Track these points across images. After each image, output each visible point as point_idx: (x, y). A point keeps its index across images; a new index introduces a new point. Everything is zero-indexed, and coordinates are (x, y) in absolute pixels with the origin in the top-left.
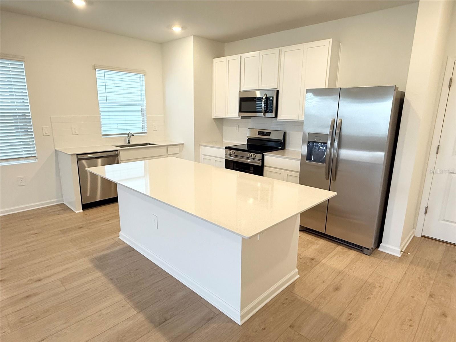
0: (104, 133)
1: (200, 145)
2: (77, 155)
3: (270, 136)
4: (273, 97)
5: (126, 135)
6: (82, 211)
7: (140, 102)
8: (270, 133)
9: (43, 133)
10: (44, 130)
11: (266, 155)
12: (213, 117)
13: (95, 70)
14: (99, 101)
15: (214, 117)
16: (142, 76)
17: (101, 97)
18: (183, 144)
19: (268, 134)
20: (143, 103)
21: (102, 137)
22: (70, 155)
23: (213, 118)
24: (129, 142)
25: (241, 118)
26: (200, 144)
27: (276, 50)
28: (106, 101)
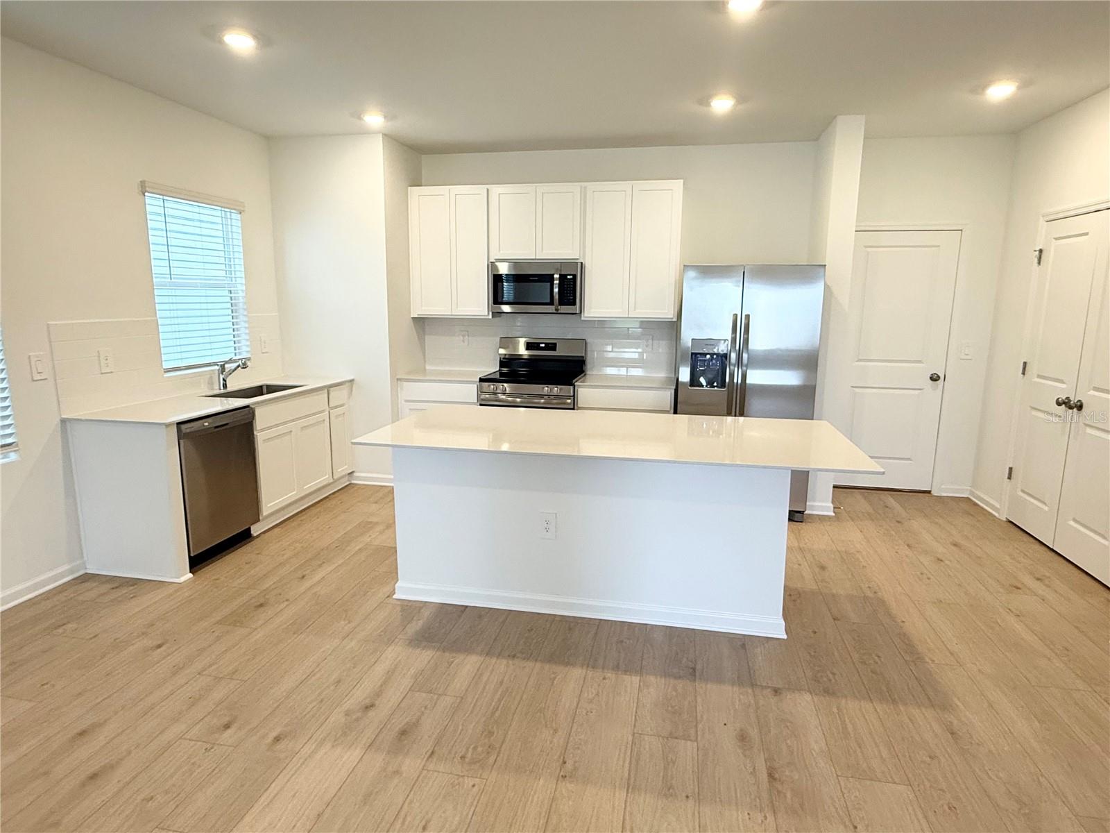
0: (166, 365)
1: (398, 379)
2: (179, 424)
3: (555, 350)
4: (575, 276)
5: (217, 368)
6: (191, 575)
7: (224, 280)
8: (555, 344)
9: (32, 373)
10: (33, 363)
11: (579, 386)
12: (412, 316)
13: (142, 196)
14: (154, 279)
15: (416, 316)
16: (231, 215)
17: (159, 268)
18: (352, 381)
19: (551, 347)
20: (234, 282)
21: (165, 376)
22: (164, 427)
23: (413, 318)
24: (225, 386)
25: (493, 317)
26: (398, 377)
27: (575, 187)
28: (169, 280)
